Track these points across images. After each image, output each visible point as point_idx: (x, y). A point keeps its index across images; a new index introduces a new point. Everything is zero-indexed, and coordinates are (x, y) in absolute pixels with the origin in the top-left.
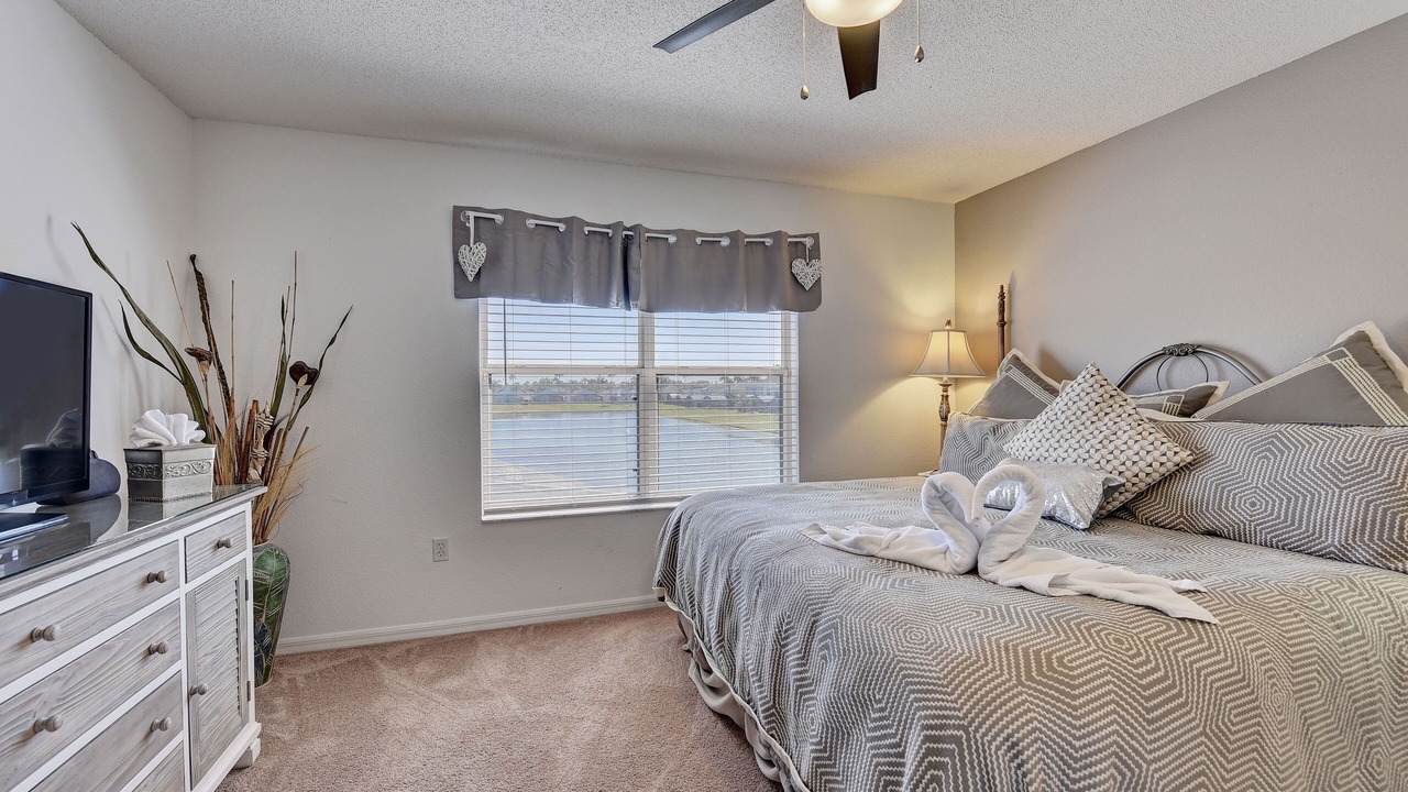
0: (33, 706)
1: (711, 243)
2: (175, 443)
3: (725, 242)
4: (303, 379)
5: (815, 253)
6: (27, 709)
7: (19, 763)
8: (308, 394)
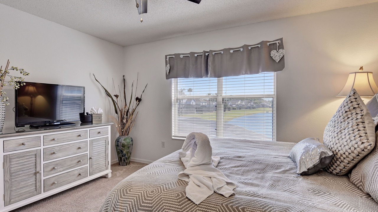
0: (53, 150)
1: (237, 51)
2: (97, 113)
3: (242, 49)
4: (138, 101)
5: (281, 46)
6: (52, 150)
7: (50, 157)
8: (138, 104)
